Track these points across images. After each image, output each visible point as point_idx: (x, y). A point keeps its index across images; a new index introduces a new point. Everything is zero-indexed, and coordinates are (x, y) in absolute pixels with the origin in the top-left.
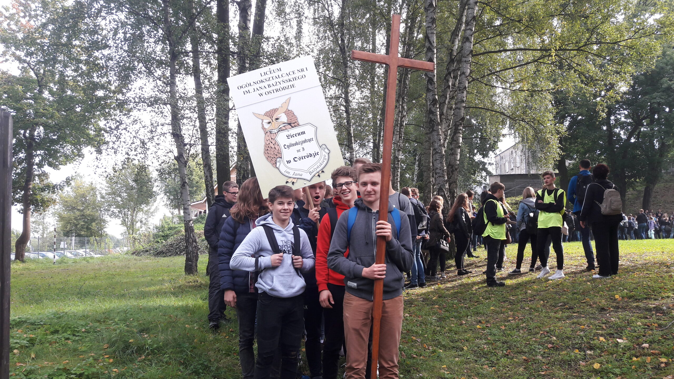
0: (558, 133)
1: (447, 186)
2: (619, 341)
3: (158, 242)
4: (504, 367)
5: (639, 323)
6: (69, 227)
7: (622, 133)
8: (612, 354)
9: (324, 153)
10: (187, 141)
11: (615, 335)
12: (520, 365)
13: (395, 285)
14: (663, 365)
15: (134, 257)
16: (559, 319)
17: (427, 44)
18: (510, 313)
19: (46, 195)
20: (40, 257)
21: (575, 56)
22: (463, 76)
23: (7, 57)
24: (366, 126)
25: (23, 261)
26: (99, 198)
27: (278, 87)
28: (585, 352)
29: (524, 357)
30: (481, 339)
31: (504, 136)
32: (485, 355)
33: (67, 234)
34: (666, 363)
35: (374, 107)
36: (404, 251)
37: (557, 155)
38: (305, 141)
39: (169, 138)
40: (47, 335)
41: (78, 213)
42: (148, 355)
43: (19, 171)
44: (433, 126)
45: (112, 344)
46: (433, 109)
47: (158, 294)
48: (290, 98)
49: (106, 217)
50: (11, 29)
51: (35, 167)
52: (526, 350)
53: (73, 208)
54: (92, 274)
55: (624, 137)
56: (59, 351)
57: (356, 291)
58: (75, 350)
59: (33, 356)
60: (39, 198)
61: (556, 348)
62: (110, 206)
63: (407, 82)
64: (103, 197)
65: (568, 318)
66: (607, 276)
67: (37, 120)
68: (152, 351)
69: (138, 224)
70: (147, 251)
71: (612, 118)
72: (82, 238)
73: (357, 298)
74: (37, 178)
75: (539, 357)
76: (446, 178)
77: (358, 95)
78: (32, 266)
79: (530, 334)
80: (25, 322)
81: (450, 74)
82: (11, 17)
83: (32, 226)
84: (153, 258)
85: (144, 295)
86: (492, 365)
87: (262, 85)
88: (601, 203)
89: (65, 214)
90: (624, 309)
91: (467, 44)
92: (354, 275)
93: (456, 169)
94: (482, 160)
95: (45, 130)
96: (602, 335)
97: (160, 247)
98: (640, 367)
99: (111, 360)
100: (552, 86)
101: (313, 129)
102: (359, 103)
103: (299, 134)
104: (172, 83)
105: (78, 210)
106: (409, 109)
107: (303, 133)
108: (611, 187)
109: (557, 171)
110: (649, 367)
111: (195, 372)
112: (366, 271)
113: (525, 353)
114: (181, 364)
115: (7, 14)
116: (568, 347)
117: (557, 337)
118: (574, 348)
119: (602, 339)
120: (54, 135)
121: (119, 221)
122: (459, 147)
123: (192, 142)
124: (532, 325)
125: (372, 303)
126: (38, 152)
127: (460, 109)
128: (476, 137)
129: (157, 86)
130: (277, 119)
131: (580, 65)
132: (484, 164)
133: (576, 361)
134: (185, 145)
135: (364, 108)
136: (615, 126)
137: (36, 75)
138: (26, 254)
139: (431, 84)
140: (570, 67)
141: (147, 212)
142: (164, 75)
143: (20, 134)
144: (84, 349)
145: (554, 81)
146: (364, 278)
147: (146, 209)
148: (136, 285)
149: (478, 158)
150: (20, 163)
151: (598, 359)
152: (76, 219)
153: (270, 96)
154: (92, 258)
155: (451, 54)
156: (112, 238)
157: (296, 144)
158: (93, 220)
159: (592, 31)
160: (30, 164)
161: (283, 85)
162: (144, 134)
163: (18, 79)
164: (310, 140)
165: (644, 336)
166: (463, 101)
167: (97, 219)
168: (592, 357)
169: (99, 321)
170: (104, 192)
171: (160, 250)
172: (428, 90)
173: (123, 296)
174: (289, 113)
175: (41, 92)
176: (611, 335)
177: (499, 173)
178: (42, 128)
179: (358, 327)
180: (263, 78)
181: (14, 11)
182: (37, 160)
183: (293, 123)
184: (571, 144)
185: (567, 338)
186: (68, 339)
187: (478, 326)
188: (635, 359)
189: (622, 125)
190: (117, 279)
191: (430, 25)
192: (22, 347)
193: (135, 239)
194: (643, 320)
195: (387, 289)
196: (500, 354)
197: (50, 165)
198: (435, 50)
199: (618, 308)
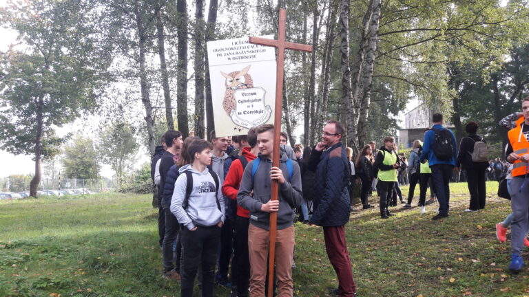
0: (451, 96)
1: (357, 139)
2: (474, 261)
3: (139, 182)
4: (382, 280)
5: (492, 247)
6: (72, 171)
7: (507, 95)
8: (466, 271)
9: (267, 112)
10: (153, 105)
11: (472, 256)
12: (393, 278)
13: (287, 218)
14: (502, 280)
15: (121, 194)
16: (431, 244)
17: (342, 27)
18: (395, 239)
19: (53, 147)
20: (49, 194)
21: (465, 34)
22: (371, 51)
23: (21, 40)
24: (298, 91)
25: (36, 198)
26: (95, 149)
27: (243, 55)
28: (445, 269)
29: (398, 273)
30: (368, 258)
31: (411, 98)
32: (368, 271)
33: (70, 176)
34: (505, 279)
35: (305, 77)
36: (294, 191)
37: (449, 114)
38: (255, 100)
39: (140, 103)
40: (39, 253)
41: (78, 160)
42: (111, 268)
43: (32, 128)
44: (346, 92)
45: (85, 260)
46: (346, 78)
47: (131, 223)
48: (250, 66)
49: (100, 164)
50: (24, 19)
51: (44, 125)
52: (401, 267)
53: (75, 157)
54: (85, 207)
55: (508, 98)
56: (45, 266)
57: (257, 223)
58: (58, 265)
59: (26, 269)
60: (47, 148)
61: (424, 266)
62: (103, 154)
63: (331, 56)
64: (97, 148)
65: (437, 243)
66: (476, 209)
67: (44, 89)
68: (115, 266)
69: (126, 169)
70: (131, 189)
71: (499, 83)
72: (81, 180)
73: (257, 228)
74: (45, 134)
75: (410, 273)
76: (356, 133)
77: (292, 67)
78: (43, 201)
79: (406, 255)
80: (24, 243)
81: (362, 50)
82: (24, 10)
83: (42, 171)
84: (135, 195)
85: (119, 223)
86: (373, 278)
87: (232, 52)
88: (472, 152)
89: (69, 161)
90: (483, 236)
91: (374, 26)
92: (256, 209)
93: (365, 126)
94: (394, 118)
95: (51, 96)
96: (461, 256)
97: (140, 186)
98: (485, 281)
99: (83, 273)
100: (446, 58)
101: (263, 92)
102: (294, 73)
103: (252, 94)
104: (141, 59)
105: (79, 158)
106: (333, 78)
107: (255, 94)
108: (480, 140)
109: (453, 126)
110: (492, 281)
111: (144, 282)
112: (264, 207)
113: (400, 269)
114: (134, 276)
115: (21, 7)
116: (433, 265)
117: (426, 257)
118: (437, 266)
119: (460, 259)
120: (58, 100)
121: (110, 166)
122: (368, 108)
123: (157, 106)
124: (409, 247)
125: (268, 233)
126: (46, 114)
127: (368, 78)
128: (389, 99)
129: (130, 62)
130: (237, 79)
131: (469, 42)
132: (395, 121)
133: (437, 276)
134: (152, 108)
135: (297, 76)
136: (501, 90)
137: (43, 53)
138: (38, 192)
139: (345, 58)
140: (461, 43)
141: (133, 160)
142: (135, 53)
143: (32, 100)
144: (64, 264)
145: (448, 55)
146: (263, 212)
147: (131, 157)
148: (116, 216)
149: (390, 115)
150: (32, 122)
151: (454, 275)
152: (77, 164)
153: (236, 61)
154: (88, 195)
155: (363, 34)
156: (106, 179)
157: (248, 101)
158: (90, 166)
159: (478, 14)
160: (40, 123)
161: (247, 54)
162: (121, 100)
163: (30, 57)
164: (259, 100)
165: (493, 257)
166: (371, 72)
167: (93, 165)
168: (451, 273)
169: (79, 243)
170: (98, 144)
171: (140, 189)
172: (342, 63)
173: (105, 224)
174: (247, 76)
175: (47, 67)
176: (468, 256)
177: (408, 127)
178: (48, 95)
179: (258, 250)
180: (233, 46)
181: (26, 5)
182: (45, 120)
183: (248, 85)
184: (465, 104)
185: (434, 258)
186: (54, 256)
187: (367, 249)
188: (483, 275)
189: (507, 89)
190: (103, 211)
191: (344, 11)
192: (18, 262)
193: (122, 180)
194: (496, 245)
195: (279, 221)
196: (380, 270)
197: (55, 123)
198: (348, 32)
199: (478, 235)
